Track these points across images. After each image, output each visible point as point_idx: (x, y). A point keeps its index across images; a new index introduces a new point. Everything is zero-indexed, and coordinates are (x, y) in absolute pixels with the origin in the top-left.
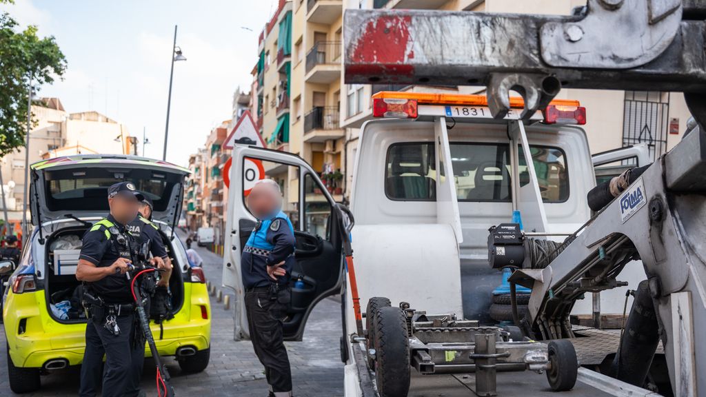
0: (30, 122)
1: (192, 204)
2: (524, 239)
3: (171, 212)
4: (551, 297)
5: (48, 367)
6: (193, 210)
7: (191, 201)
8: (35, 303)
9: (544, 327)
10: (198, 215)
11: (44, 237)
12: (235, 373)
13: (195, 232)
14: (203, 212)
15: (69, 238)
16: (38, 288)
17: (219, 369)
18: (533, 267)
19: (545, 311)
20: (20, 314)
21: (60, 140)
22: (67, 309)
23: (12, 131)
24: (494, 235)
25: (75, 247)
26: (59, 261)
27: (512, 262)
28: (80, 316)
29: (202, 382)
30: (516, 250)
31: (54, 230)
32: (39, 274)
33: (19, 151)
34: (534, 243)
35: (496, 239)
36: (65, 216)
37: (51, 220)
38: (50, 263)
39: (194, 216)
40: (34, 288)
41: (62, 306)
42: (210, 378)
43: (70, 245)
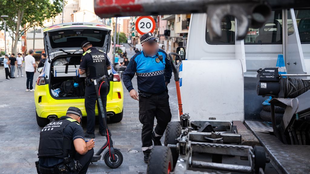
0: (65, 2)
1: (133, 33)
2: (281, 79)
3: (105, 47)
4: (297, 118)
5: (49, 118)
6: (134, 36)
7: (133, 32)
8: (45, 90)
9: (292, 134)
10: (136, 38)
11: (50, 60)
12: (134, 124)
13: (135, 46)
14: (138, 37)
15: (61, 60)
16: (46, 83)
17: (128, 121)
18: (286, 97)
19: (293, 125)
20: (39, 94)
21: (78, 8)
22: (59, 92)
23: (58, 7)
24: (260, 75)
25: (63, 64)
26: (56, 71)
27: (271, 92)
28: (63, 96)
29: (117, 128)
30: (274, 85)
31: (55, 57)
32: (47, 77)
33: (61, 15)
34: (288, 81)
35: (261, 78)
36: (59, 50)
37: (53, 52)
38: (52, 72)
39: (135, 39)
40: (45, 83)
41: (56, 91)
42: (122, 126)
43: (61, 63)
